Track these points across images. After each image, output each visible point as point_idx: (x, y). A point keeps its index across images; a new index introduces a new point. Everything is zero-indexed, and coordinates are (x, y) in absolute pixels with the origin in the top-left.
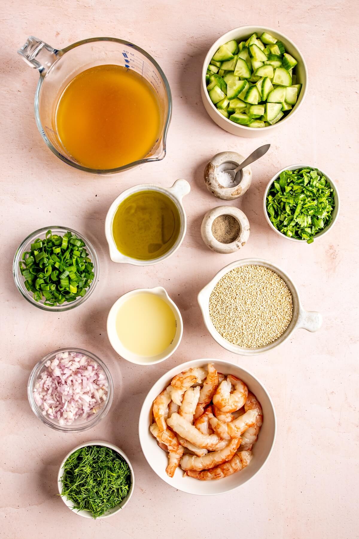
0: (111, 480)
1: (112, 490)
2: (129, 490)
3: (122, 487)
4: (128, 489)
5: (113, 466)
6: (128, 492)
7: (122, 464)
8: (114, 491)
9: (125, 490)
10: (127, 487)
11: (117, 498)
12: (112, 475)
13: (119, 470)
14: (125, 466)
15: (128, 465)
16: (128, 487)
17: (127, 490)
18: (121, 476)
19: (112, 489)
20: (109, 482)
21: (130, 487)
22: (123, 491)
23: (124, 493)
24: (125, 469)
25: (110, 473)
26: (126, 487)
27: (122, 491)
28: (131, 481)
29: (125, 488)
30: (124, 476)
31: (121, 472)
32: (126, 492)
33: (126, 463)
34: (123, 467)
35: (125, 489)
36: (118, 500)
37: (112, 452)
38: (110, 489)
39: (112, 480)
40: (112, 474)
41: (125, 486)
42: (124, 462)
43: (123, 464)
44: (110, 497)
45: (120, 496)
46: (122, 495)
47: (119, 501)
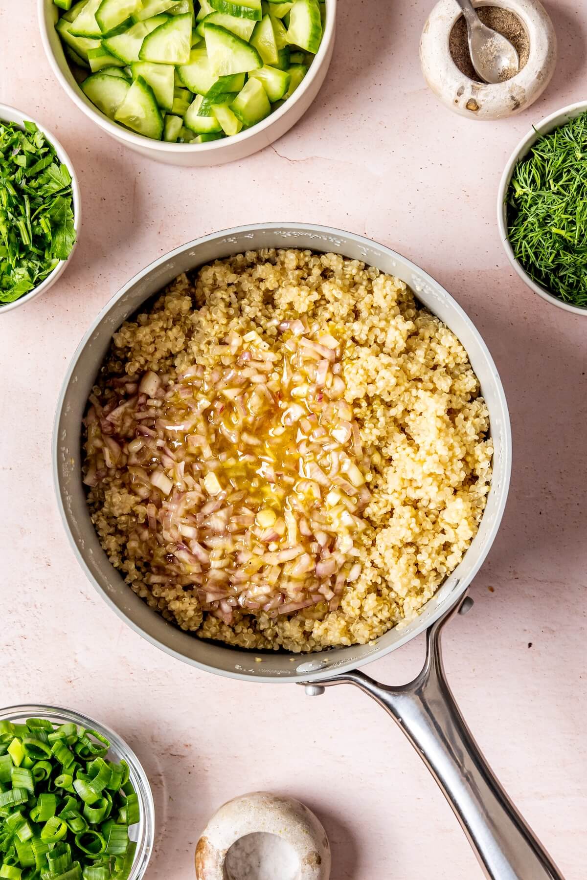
0: (566, 212)
1: (561, 183)
2: (511, 184)
3: (533, 193)
4: (517, 186)
5: (558, 255)
6: (514, 176)
7: (533, 258)
8: (557, 179)
9: (524, 185)
10: (519, 191)
11: (545, 157)
12: (563, 228)
13: (540, 241)
14: (523, 249)
15: (515, 253)
16: (515, 191)
17: (518, 181)
18: (536, 225)
19: (561, 186)
20: (570, 209)
21: (511, 190)
22: (529, 182)
23: (526, 176)
24: (524, 242)
25: (569, 234)
26: (521, 193)
27: (533, 181)
28: (505, 207)
29: (524, 190)
30: (526, 223)
31: (536, 235)
32: (521, 178)
33: (519, 260)
34: (529, 250)
35: (522, 187)
36: (543, 151)
37: (561, 290)
38: (565, 187)
39: (563, 216)
40: (563, 233)
41: (525, 194)
42: (527, 263)
43: (528, 257)
44: (564, 161)
45: (539, 164)
46: (534, 171)
47: (540, 148)
